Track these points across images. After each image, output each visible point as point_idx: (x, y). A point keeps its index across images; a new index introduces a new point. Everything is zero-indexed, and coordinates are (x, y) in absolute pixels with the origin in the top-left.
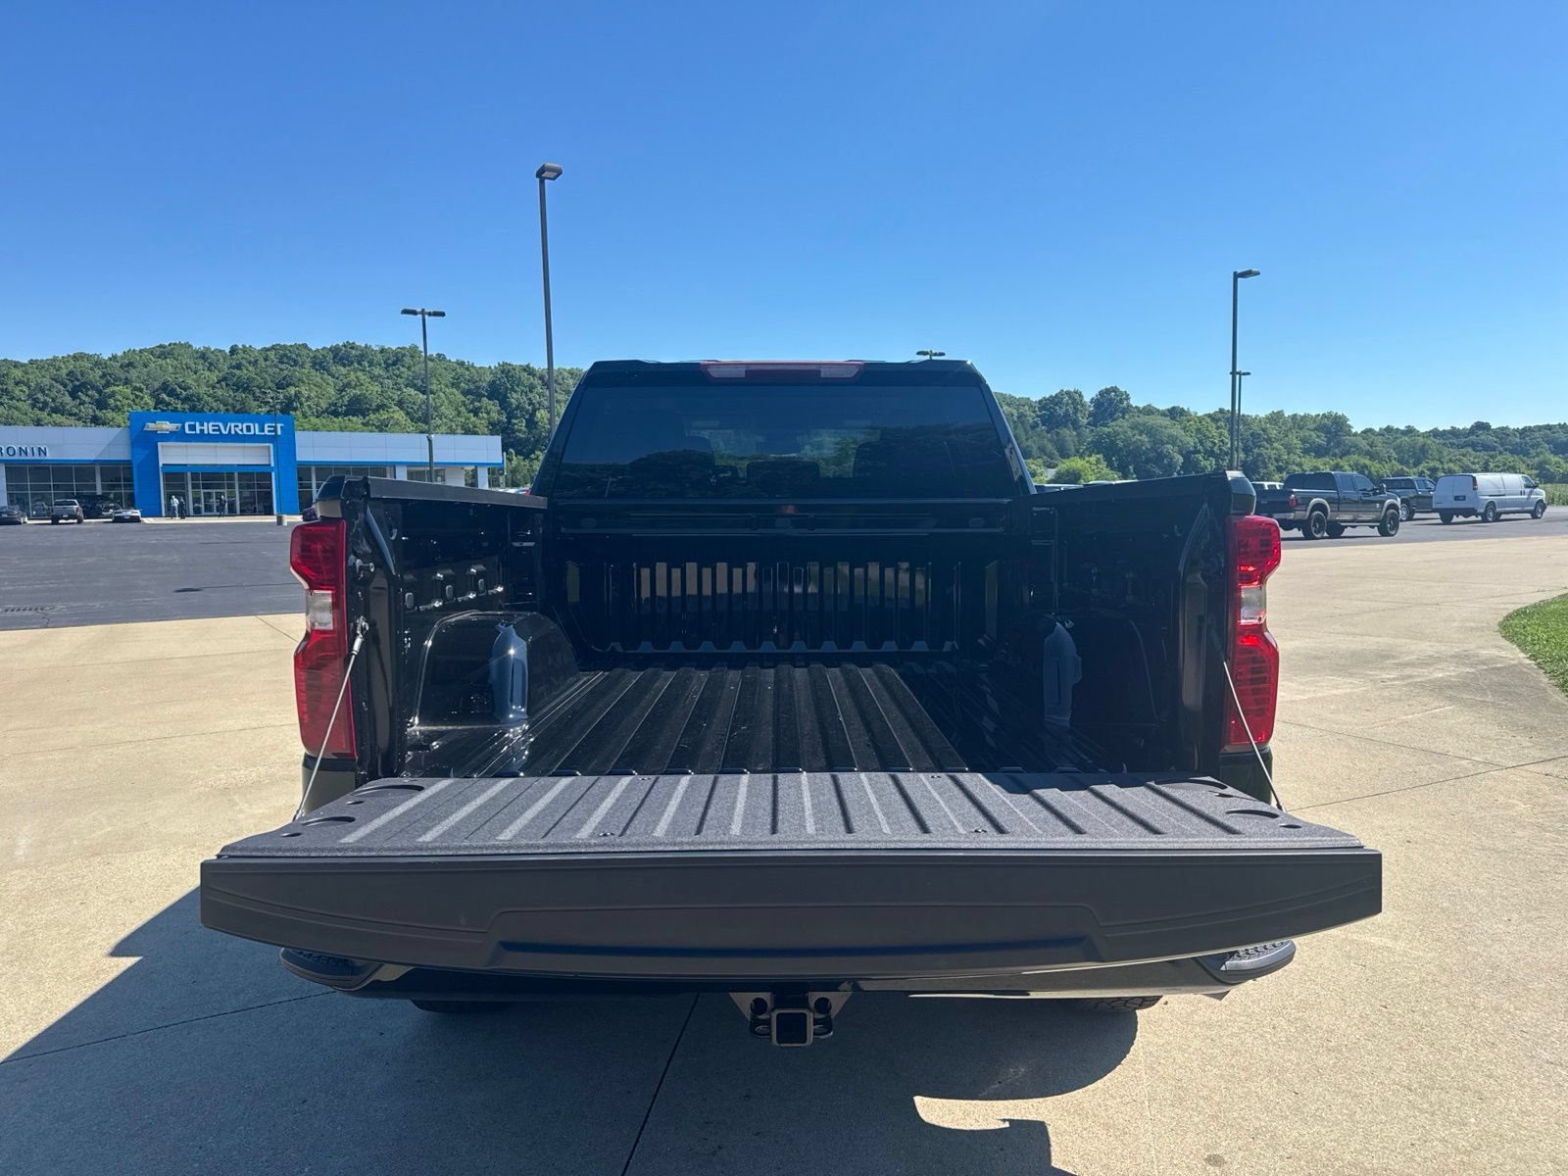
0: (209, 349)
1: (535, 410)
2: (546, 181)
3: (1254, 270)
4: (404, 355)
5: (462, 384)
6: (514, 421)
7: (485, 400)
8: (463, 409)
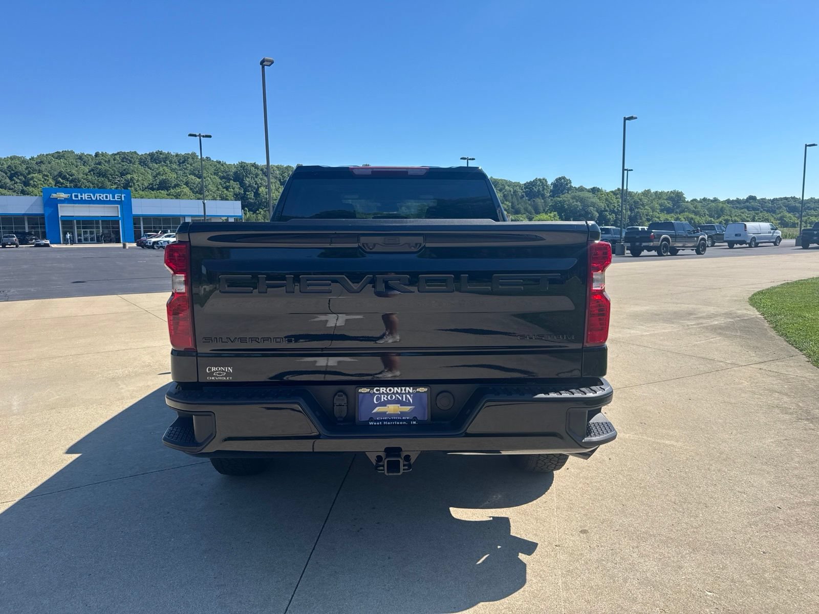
0: (83, 154)
1: (258, 188)
2: (265, 67)
3: (634, 116)
4: (188, 158)
5: (220, 173)
6: (247, 193)
7: (232, 182)
8: (220, 187)
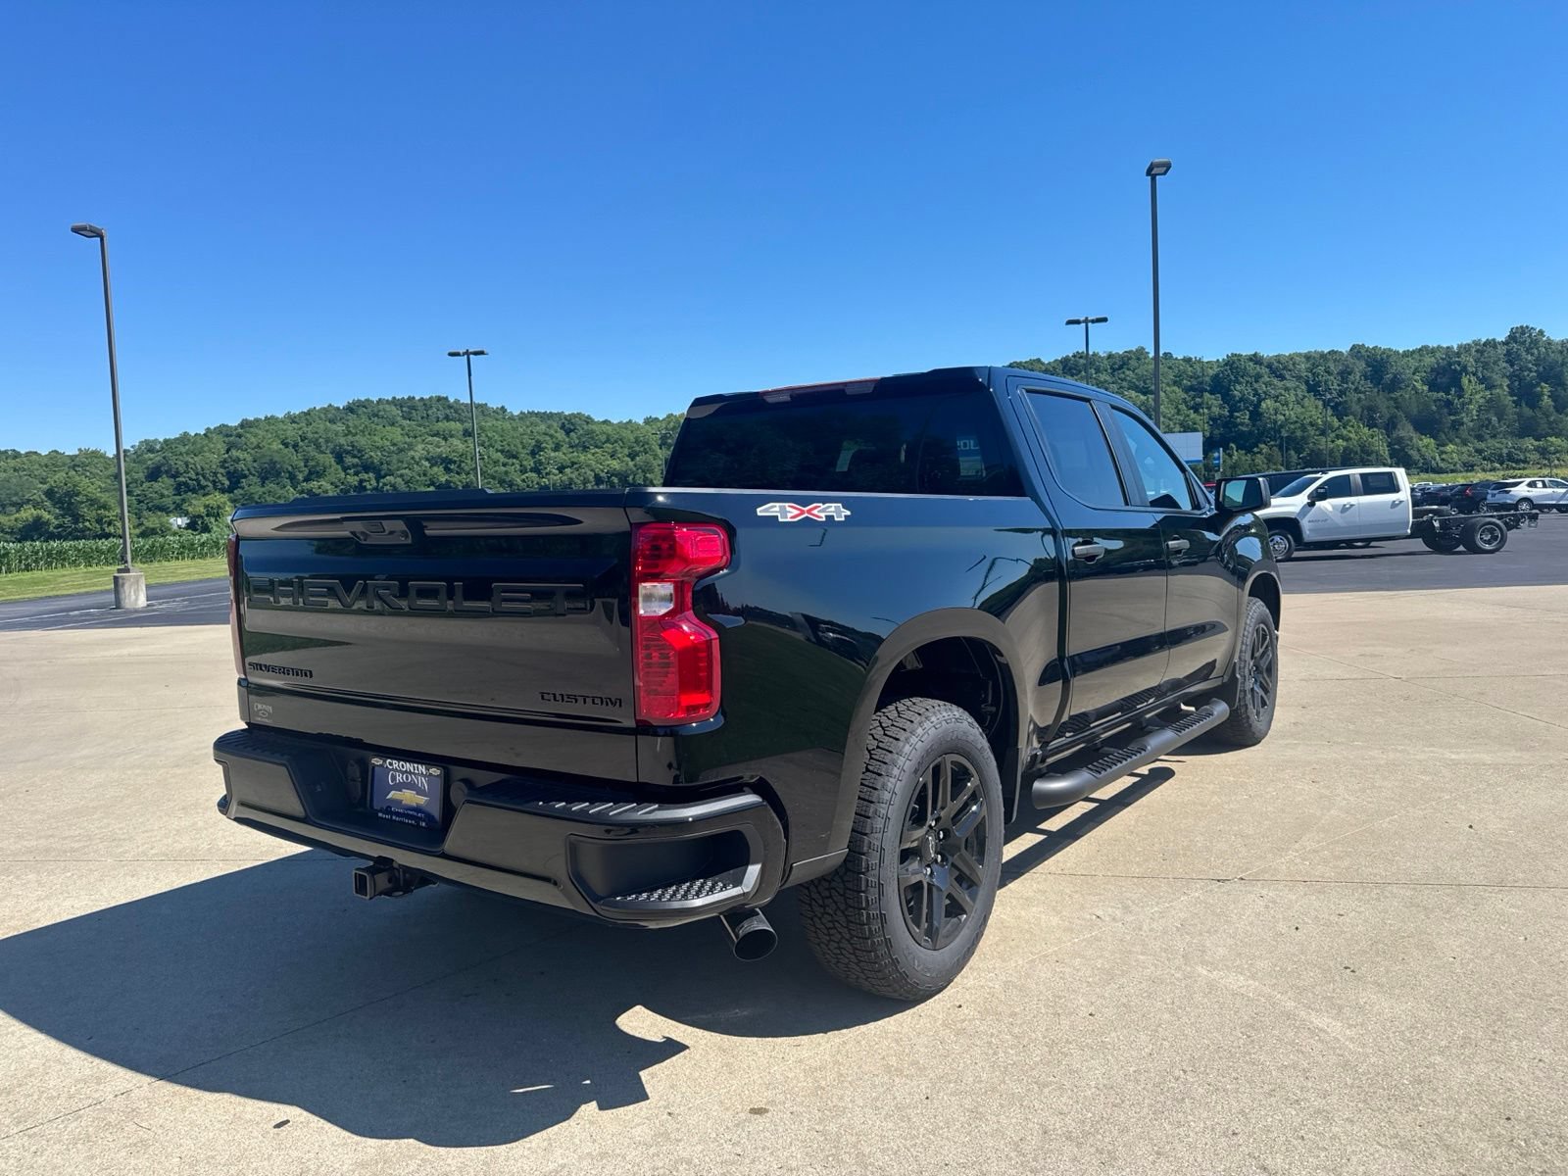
1: (1260, 401)
2: (1158, 177)
4: (1130, 359)
5: (1185, 381)
6: (1236, 414)
7: (1207, 395)
8: (1183, 407)
